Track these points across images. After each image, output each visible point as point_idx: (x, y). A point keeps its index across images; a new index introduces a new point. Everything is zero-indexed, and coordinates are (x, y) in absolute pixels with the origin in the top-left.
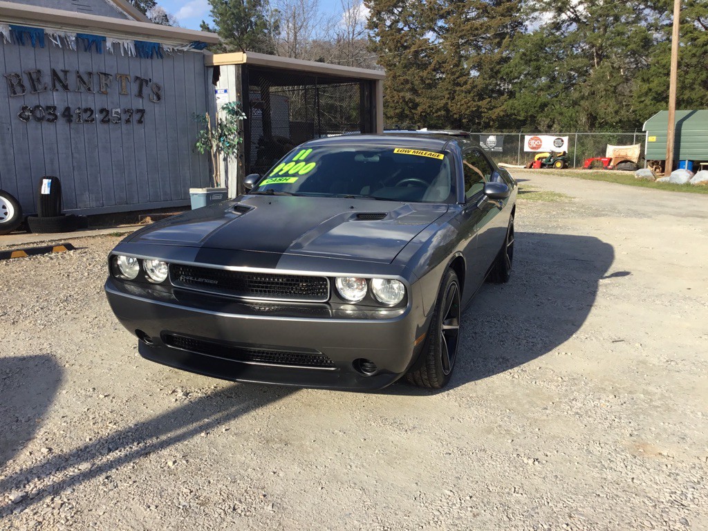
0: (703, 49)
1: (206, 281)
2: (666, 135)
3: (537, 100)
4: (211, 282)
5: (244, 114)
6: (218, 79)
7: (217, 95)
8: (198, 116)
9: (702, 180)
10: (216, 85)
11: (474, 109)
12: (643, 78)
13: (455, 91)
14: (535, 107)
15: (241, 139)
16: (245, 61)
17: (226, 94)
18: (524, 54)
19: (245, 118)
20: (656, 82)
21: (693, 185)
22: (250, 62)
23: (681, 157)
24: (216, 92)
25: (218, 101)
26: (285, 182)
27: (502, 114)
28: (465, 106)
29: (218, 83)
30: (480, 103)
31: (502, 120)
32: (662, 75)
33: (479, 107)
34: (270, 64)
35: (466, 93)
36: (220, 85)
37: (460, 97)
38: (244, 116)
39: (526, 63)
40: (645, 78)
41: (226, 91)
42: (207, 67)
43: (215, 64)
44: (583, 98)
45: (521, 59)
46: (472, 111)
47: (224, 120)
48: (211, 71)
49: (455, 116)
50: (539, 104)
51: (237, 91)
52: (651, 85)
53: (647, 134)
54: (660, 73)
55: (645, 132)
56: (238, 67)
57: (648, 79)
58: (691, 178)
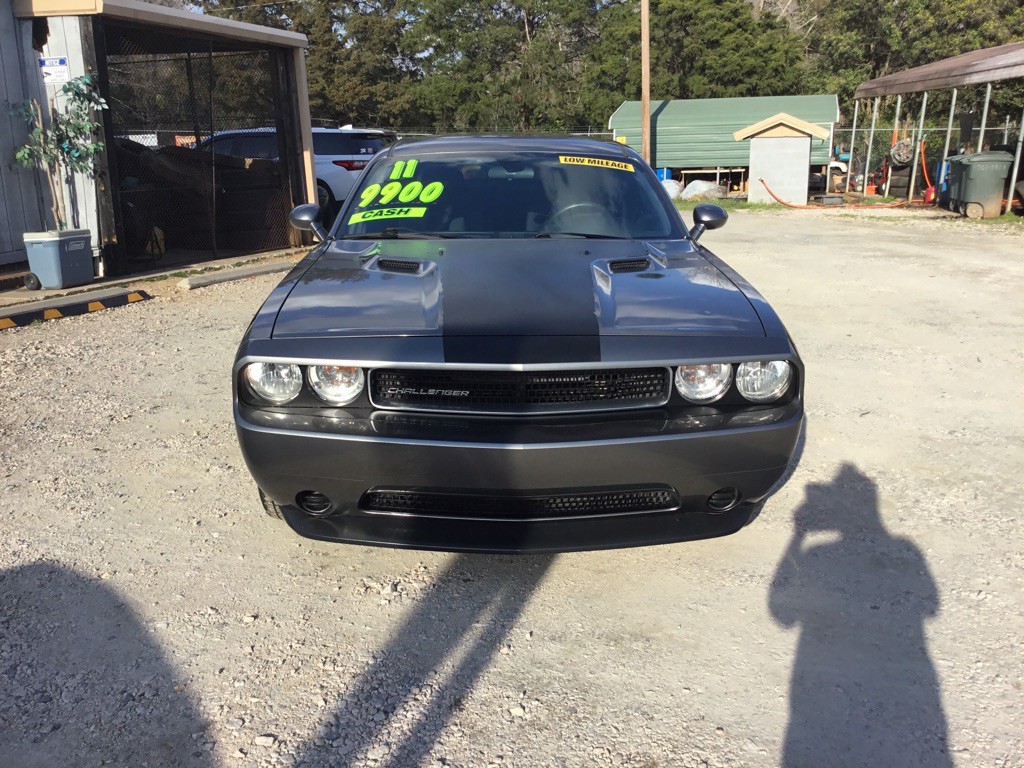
0: (668, 18)
1: (444, 392)
2: (641, 135)
3: (455, 86)
4: (455, 393)
5: (103, 100)
6: (45, 41)
7: (45, 69)
8: (14, 106)
9: (696, 193)
10: (42, 51)
11: (365, 97)
12: (593, 56)
13: (333, 71)
14: (454, 95)
15: (101, 144)
16: (100, 10)
17: (63, 67)
18: (431, 17)
19: (106, 107)
20: (610, 62)
21: (686, 201)
22: (109, 12)
23: (659, 164)
24: (42, 63)
25: (47, 80)
26: (402, 215)
27: (407, 106)
28: (351, 92)
29: (45, 47)
30: (373, 89)
31: (407, 116)
32: (616, 52)
33: (372, 94)
34: (140, 17)
35: (349, 73)
36: (49, 52)
37: (341, 80)
38: (103, 105)
39: (434, 31)
40: (596, 56)
41: (62, 62)
42: (20, 19)
43: (36, 15)
44: (514, 82)
45: (427, 23)
46: (362, 101)
47: (61, 111)
48: (28, 26)
49: (338, 108)
50: (458, 91)
51: (87, 61)
52: (605, 66)
53: (614, 133)
54: (614, 49)
55: (612, 131)
56: (86, 21)
57: (600, 58)
58: (681, 191)
